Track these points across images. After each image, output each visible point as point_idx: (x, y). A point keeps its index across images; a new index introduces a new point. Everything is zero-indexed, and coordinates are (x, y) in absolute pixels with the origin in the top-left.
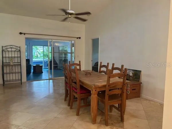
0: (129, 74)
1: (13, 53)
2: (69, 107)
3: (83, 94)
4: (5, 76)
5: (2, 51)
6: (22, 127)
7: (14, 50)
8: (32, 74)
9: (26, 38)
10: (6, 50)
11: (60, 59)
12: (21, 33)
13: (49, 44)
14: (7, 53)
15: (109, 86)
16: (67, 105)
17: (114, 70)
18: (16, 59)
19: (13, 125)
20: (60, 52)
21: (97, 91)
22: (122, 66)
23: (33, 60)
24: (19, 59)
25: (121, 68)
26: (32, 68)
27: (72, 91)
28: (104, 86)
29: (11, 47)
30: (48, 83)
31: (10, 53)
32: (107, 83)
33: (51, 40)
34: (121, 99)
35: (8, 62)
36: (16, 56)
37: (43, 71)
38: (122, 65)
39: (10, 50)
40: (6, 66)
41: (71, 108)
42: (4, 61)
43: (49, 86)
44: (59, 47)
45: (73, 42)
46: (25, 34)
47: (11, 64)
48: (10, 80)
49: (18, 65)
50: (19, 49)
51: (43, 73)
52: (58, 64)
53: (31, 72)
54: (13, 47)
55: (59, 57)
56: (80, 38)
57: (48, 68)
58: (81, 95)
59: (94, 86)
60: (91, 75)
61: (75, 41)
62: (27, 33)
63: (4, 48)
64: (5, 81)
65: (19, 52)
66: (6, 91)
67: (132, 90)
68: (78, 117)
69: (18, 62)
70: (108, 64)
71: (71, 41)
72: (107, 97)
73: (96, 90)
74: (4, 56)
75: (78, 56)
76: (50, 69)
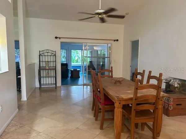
0: (174, 85)
1: (49, 57)
2: (95, 118)
3: (108, 106)
4: (42, 79)
5: (40, 56)
6: (42, 134)
7: (50, 54)
8: (69, 78)
9: (61, 43)
10: (43, 55)
11: (99, 63)
12: (56, 38)
13: (83, 48)
14: (44, 57)
15: (136, 99)
16: (93, 115)
17: (150, 79)
18: (52, 63)
19: (35, 130)
20: (99, 56)
21: (122, 104)
22: (161, 75)
23: (72, 64)
24: (54, 63)
25: (158, 77)
26: (70, 72)
27: (97, 101)
28: (131, 99)
29: (48, 51)
30: (82, 89)
31: (46, 57)
32: (134, 96)
33: (86, 44)
34: (153, 116)
35: (44, 66)
36: (52, 60)
37: (80, 76)
38: (160, 73)
39: (46, 54)
40: (43, 69)
41: (96, 120)
42: (41, 65)
43: (83, 91)
44: (97, 51)
45: (109, 45)
46: (60, 38)
47: (47, 68)
48: (49, 84)
49: (53, 69)
50: (54, 53)
51: (79, 77)
52: (96, 69)
53: (69, 76)
54: (49, 51)
55: (98, 62)
56: (117, 40)
57: (86, 73)
58: (106, 106)
59: (117, 99)
60: (121, 83)
61: (111, 44)
62: (62, 37)
63: (41, 53)
64: (41, 85)
65: (54, 56)
66: (43, 94)
67: (177, 105)
68: (101, 131)
69: (53, 67)
70: (144, 71)
71: (108, 44)
72: (133, 112)
73: (120, 103)
74: (41, 60)
75: (115, 61)
76: (88, 74)
